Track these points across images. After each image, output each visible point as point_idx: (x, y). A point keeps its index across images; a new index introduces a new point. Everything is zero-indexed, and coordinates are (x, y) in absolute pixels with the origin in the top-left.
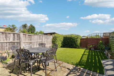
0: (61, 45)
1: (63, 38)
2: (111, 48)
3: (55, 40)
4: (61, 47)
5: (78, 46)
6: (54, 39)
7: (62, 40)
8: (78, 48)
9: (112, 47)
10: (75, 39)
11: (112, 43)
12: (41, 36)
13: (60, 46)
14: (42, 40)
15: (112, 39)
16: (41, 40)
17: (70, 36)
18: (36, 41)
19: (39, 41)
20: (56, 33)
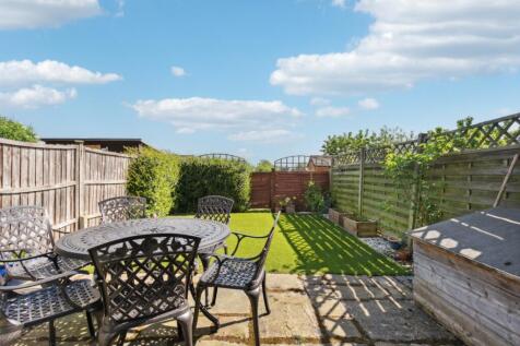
0: (171, 205)
1: (178, 170)
2: (339, 201)
3: (147, 181)
4: (172, 212)
5: (244, 201)
6: (138, 172)
7: (175, 178)
8: (243, 212)
9: (340, 198)
10: (231, 175)
11: (339, 187)
12: (69, 155)
13: (168, 209)
14: (75, 177)
15: (340, 176)
16: (69, 182)
17: (212, 163)
18: (39, 187)
19: (57, 186)
20: (144, 145)
